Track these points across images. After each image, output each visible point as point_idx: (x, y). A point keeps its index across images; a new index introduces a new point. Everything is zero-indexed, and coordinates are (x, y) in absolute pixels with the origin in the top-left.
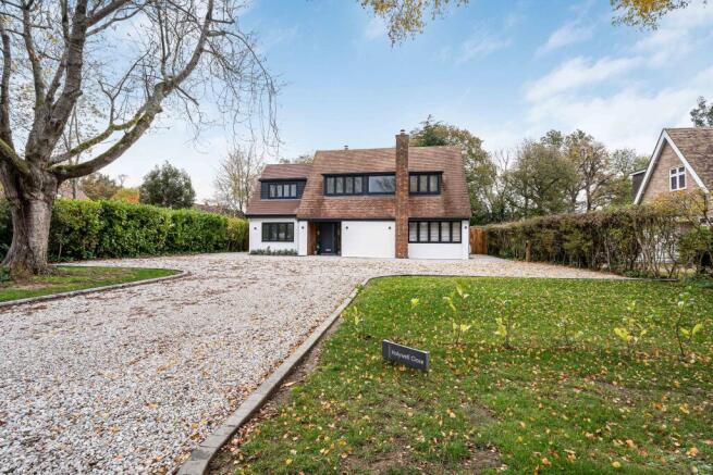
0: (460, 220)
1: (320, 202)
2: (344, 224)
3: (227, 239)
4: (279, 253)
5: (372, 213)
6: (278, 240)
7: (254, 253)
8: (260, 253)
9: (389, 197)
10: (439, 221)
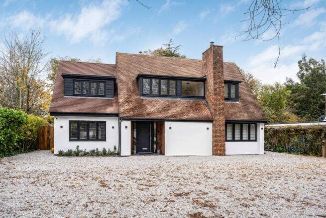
0: (256, 123)
1: (139, 103)
2: (167, 124)
3: (23, 138)
4: (94, 154)
5: (192, 114)
6: (88, 139)
7: (61, 154)
8: (69, 154)
9: (200, 101)
10: (241, 123)
